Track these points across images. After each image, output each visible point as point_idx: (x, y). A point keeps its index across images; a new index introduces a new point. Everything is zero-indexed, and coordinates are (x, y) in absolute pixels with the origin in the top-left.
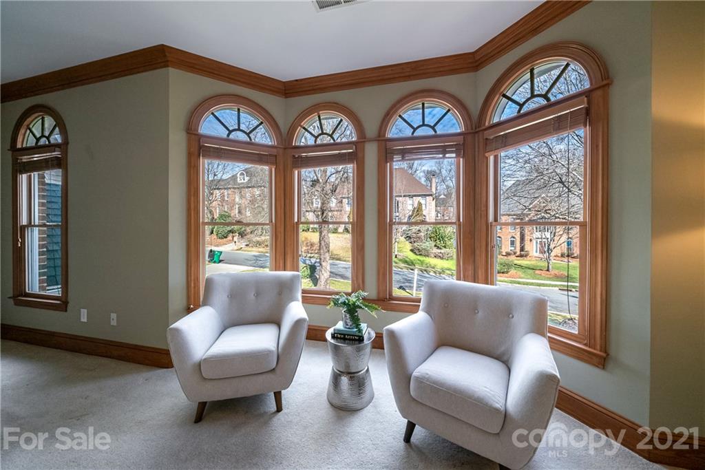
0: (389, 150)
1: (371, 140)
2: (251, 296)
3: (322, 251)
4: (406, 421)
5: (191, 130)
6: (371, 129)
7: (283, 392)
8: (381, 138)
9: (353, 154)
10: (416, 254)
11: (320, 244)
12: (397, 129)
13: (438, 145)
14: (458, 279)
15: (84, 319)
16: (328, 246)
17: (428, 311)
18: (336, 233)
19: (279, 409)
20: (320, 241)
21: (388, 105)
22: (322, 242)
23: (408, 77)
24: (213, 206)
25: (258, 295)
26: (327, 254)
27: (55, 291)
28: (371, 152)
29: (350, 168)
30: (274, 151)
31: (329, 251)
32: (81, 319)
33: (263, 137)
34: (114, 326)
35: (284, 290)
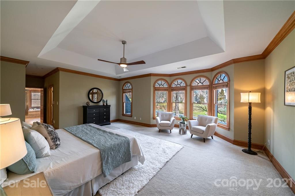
0: (192, 88)
1: (189, 86)
2: (165, 116)
3: (176, 110)
4: (191, 134)
5: (154, 86)
6: (188, 84)
7: (171, 130)
8: (190, 85)
9: (184, 89)
10: (220, 113)
11: (176, 107)
12: (194, 84)
13: (203, 88)
14: (208, 115)
15: (135, 119)
16: (178, 108)
17: (198, 120)
18: (182, 103)
19: (171, 133)
20: (175, 106)
21: (193, 78)
22: (176, 106)
23: (197, 73)
24: (158, 100)
25: (166, 116)
26: (178, 111)
27: (129, 114)
28: (188, 88)
29: (184, 91)
30: (168, 88)
31: (179, 110)
32: (134, 119)
33: (166, 86)
34: (141, 120)
35: (170, 116)
